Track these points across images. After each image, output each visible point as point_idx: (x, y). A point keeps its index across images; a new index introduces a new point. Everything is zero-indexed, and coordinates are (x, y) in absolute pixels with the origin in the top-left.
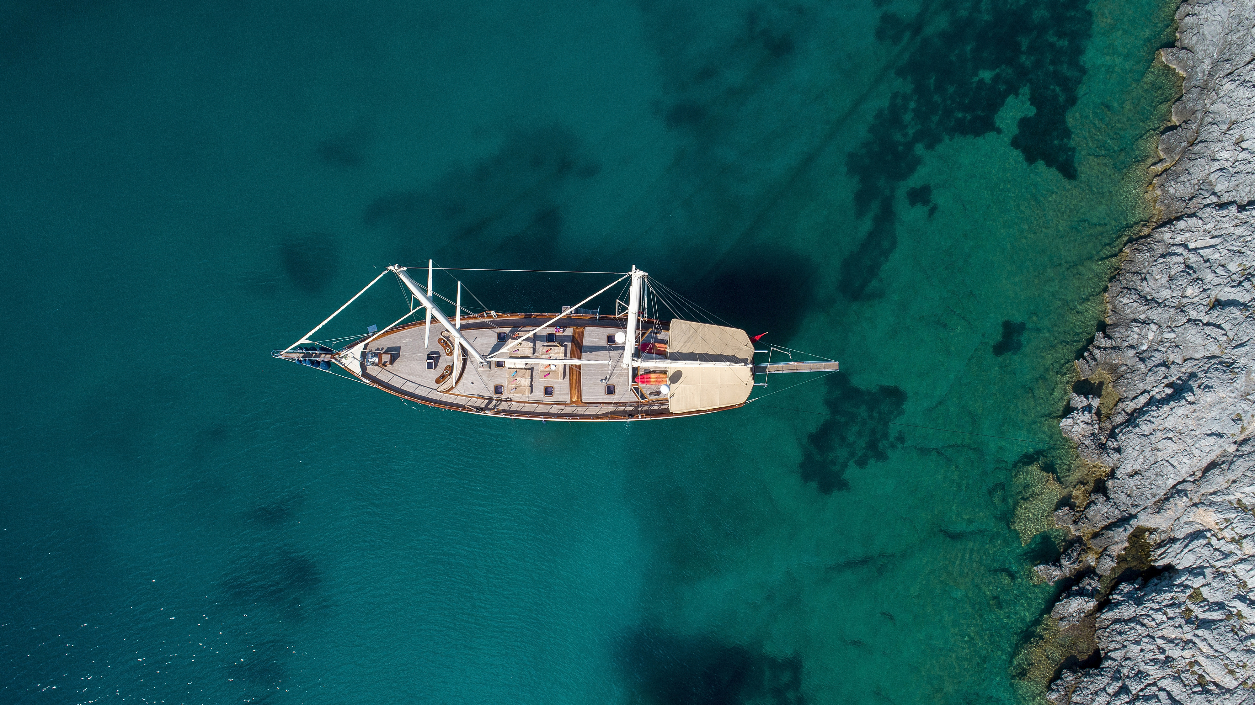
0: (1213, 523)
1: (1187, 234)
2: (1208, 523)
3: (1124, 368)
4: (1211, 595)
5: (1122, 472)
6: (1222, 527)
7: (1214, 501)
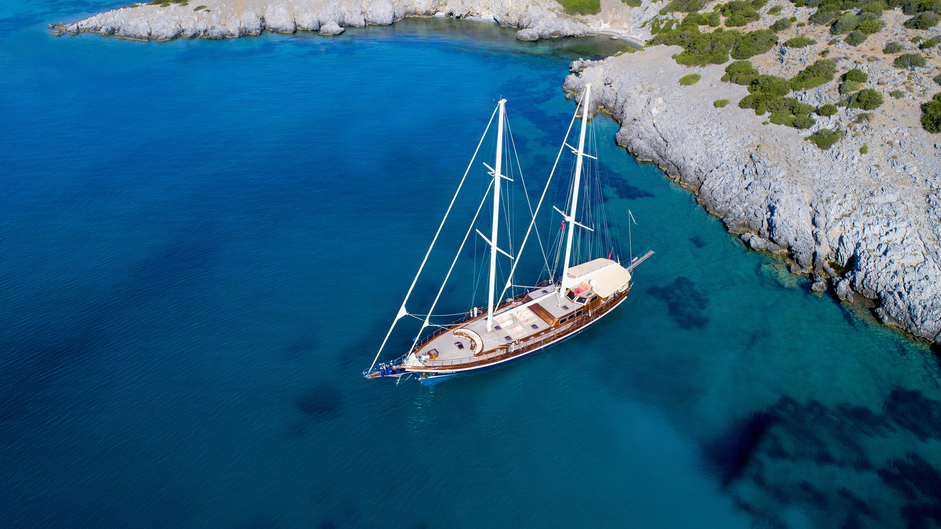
0: (840, 231)
1: (711, 183)
2: (838, 233)
3: (746, 222)
4: (873, 246)
5: (792, 242)
6: (843, 229)
7: (829, 226)
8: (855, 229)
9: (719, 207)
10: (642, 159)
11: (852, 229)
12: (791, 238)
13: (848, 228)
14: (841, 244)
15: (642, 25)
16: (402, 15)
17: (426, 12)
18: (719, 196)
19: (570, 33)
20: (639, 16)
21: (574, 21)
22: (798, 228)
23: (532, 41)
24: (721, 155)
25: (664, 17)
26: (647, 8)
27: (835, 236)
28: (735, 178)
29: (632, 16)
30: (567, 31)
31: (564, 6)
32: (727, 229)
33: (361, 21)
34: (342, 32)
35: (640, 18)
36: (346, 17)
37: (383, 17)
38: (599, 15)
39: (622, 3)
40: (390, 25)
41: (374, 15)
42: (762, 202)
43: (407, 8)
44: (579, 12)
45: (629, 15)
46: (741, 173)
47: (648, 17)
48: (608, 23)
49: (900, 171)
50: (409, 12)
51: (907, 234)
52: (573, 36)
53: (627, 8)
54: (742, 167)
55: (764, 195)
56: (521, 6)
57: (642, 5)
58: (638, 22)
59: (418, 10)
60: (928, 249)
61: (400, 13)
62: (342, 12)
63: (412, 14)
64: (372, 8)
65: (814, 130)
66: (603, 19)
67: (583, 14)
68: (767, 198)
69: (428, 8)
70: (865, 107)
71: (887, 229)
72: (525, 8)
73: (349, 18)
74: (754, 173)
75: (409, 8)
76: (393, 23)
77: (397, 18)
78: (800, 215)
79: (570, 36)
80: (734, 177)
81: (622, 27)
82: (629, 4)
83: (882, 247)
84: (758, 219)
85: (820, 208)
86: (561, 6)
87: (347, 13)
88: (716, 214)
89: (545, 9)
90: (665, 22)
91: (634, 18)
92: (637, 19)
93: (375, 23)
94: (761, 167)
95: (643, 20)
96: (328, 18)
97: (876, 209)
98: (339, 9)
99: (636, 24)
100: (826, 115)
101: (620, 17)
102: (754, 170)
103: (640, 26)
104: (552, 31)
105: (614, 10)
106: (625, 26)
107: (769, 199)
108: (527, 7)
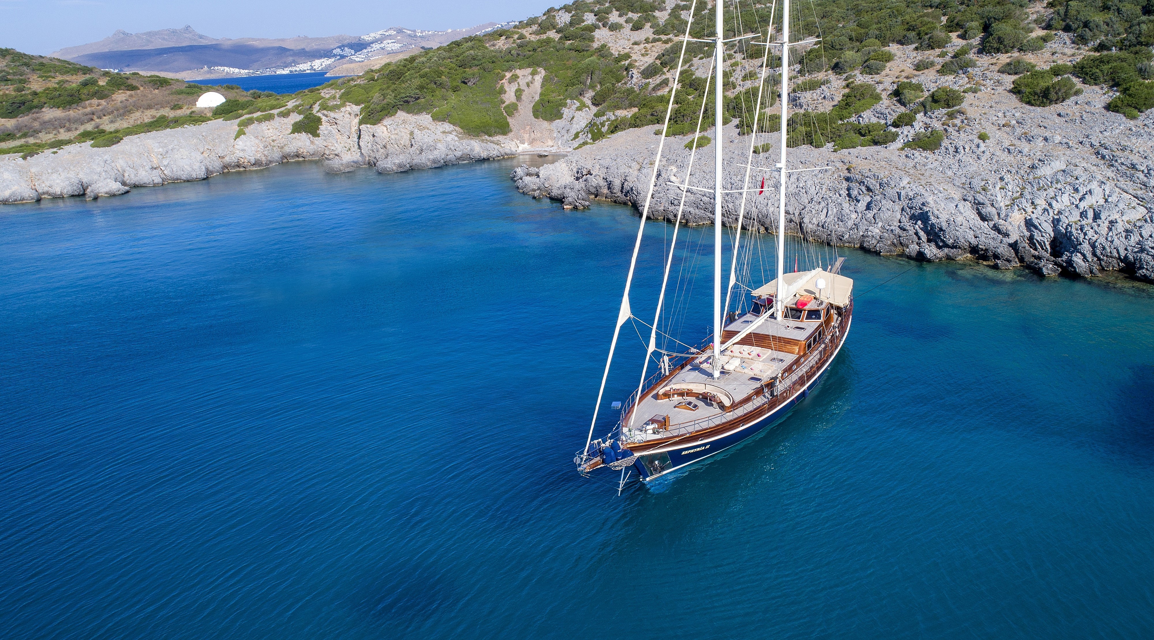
0: (1021, 216)
1: (814, 219)
3: (895, 240)
4: (1075, 216)
5: (974, 242)
6: (1024, 212)
7: (1004, 214)
8: (1039, 208)
9: (847, 236)
10: (696, 222)
11: (1035, 208)
12: (969, 236)
13: (1029, 209)
14: (1032, 229)
15: (573, 136)
16: (218, 169)
17: (256, 162)
18: (837, 226)
19: (484, 155)
20: (566, 128)
21: (483, 141)
22: (971, 225)
23: (436, 168)
24: (804, 190)
25: (604, 118)
26: (573, 118)
27: (1018, 223)
28: (843, 205)
29: (556, 131)
30: (478, 152)
31: (462, 128)
32: (877, 253)
33: (154, 178)
34: (127, 192)
35: (568, 130)
36: (126, 175)
37: (190, 169)
38: (511, 135)
39: (536, 120)
40: (204, 179)
41: (174, 169)
42: (899, 217)
43: (224, 160)
44: (485, 133)
45: (551, 131)
46: (847, 198)
47: (578, 126)
48: (526, 144)
49: (1042, 144)
50: (228, 165)
51: (1107, 193)
52: (488, 159)
53: (545, 124)
54: (844, 192)
55: (898, 208)
56: (403, 134)
57: (564, 116)
58: (566, 135)
59: (242, 160)
60: (1143, 199)
61: (216, 165)
62: (120, 169)
63: (233, 167)
64: (168, 161)
65: (902, 141)
66: (518, 139)
67: (490, 136)
68: (903, 209)
69: (258, 156)
70: (948, 105)
71: (1078, 196)
72: (409, 136)
73: (132, 176)
74: (865, 192)
75: (227, 159)
76: (207, 177)
77: (212, 172)
78: (962, 211)
79: (484, 159)
80: (841, 204)
81: (546, 144)
82: (545, 119)
83: (1088, 213)
84: (910, 232)
85: (980, 198)
86: (457, 129)
87: (128, 168)
88: (847, 245)
89: (438, 133)
90: (607, 123)
91: (559, 132)
92: (564, 132)
93: (177, 179)
94: (874, 182)
95: (573, 132)
96: (96, 177)
97: (1049, 180)
98: (113, 164)
99: (565, 138)
100: (906, 125)
101: (539, 135)
102: (864, 188)
103: (571, 138)
104: (459, 154)
105: (528, 128)
106: (550, 143)
107: (908, 210)
108: (412, 133)
